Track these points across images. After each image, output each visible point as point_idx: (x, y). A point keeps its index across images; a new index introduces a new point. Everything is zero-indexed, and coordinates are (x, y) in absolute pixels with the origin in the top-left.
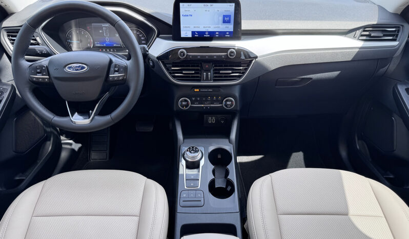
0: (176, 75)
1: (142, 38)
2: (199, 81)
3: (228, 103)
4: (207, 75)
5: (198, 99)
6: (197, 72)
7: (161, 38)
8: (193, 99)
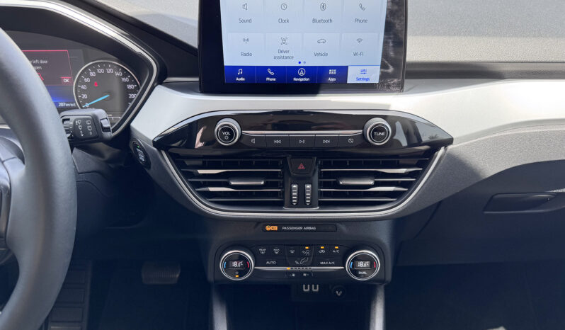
0: (212, 189)
1: (130, 87)
2: (279, 205)
3: (361, 264)
4: (302, 192)
5: (276, 251)
6: (272, 180)
7: (170, 86)
8: (262, 251)
